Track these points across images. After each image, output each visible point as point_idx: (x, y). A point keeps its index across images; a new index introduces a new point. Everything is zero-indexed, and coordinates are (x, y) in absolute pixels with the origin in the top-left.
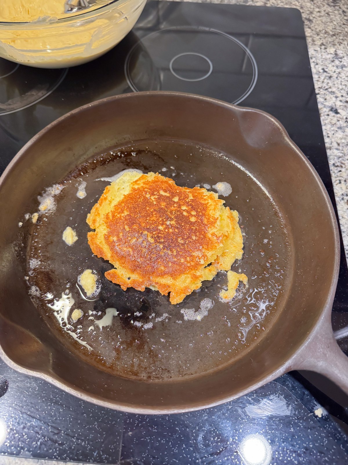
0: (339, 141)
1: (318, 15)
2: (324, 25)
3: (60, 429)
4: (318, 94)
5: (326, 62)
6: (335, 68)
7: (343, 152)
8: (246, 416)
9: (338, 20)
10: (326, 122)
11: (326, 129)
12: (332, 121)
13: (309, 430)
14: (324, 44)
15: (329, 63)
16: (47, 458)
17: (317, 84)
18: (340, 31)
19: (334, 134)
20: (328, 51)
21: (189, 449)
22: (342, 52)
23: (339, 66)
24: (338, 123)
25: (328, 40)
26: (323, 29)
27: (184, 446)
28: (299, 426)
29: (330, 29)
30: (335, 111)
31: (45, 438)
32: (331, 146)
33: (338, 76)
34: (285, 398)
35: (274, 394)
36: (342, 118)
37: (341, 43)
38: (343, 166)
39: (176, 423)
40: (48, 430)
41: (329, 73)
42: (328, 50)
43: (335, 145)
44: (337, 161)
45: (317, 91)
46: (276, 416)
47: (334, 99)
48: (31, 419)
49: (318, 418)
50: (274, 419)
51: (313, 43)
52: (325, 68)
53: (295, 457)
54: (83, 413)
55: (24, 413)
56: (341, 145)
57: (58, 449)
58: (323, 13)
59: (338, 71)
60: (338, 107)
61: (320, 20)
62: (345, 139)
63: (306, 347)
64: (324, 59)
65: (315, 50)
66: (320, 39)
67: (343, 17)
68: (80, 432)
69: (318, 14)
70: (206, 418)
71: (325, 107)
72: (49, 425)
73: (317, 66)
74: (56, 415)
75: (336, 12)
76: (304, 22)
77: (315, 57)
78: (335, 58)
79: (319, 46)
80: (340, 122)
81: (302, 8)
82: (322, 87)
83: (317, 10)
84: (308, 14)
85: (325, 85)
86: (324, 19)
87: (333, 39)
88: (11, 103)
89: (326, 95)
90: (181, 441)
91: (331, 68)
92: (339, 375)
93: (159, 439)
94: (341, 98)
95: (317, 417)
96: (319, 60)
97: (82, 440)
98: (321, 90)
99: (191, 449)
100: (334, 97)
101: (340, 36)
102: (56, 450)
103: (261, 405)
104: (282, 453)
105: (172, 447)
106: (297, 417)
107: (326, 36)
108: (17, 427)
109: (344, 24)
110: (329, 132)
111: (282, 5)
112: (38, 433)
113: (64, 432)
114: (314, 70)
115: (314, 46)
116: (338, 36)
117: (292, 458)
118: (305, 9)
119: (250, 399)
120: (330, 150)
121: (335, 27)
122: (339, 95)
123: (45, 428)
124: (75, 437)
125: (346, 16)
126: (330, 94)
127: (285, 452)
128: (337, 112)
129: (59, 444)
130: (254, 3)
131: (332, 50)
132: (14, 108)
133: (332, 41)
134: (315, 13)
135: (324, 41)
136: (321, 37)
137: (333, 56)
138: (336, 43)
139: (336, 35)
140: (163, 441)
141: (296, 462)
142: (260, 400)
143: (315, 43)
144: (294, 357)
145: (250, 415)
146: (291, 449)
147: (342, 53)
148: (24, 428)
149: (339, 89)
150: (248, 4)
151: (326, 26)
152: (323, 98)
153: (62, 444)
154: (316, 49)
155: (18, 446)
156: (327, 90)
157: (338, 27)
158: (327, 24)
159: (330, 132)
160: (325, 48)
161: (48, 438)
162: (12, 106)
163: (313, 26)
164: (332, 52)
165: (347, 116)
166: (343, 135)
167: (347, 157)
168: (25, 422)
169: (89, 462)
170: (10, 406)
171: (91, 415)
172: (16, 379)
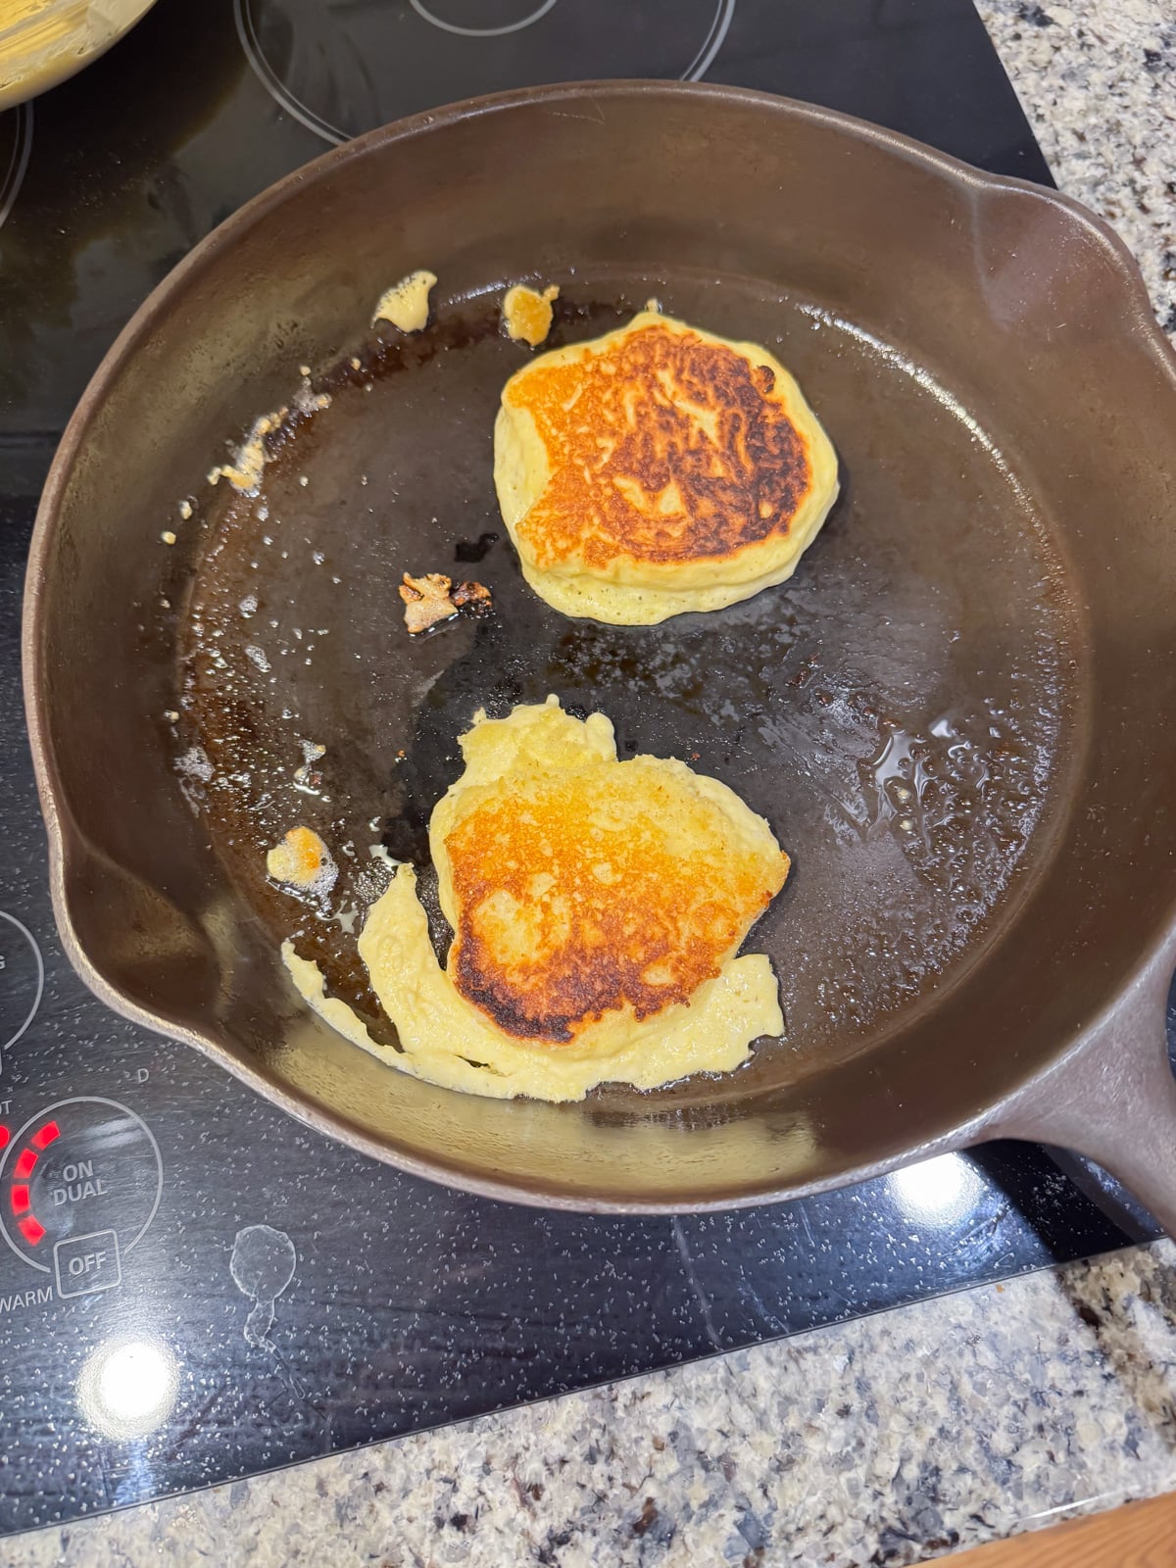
0: (1079, 126)
3: (504, 1315)
10: (1021, 63)
11: (1027, 88)
12: (1036, 57)
16: (499, 1406)
19: (1055, 103)
21: (909, 1242)
24: (1057, 58)
30: (1035, 14)
31: (469, 1354)
32: (1058, 148)
36: (1068, 38)
38: (1117, 211)
40: (470, 1330)
43: (1069, 141)
48: (404, 1317)
54: (557, 1251)
55: (374, 1307)
56: (1088, 136)
57: (522, 1371)
62: (1097, 111)
68: (569, 1304)
71: (998, 9)
72: (466, 1316)
80: (1065, 51)
93: (813, 1244)
97: (587, 1325)
102: (517, 1375)
105: (858, 1254)
108: (372, 1353)
110: (1037, 101)
112: (445, 1348)
113: (523, 1320)
120: (1059, 164)
123: (458, 1327)
124: (560, 1320)
129: (519, 1357)
140: (826, 1245)
148: (394, 1348)
153: (529, 1354)
155: (399, 1404)
159: (1042, 98)
161: (478, 1351)
165: (1081, 24)
166: (1087, 98)
167: (1120, 177)
168: (388, 1331)
169: (629, 1375)
170: (325, 1304)
171: (585, 1246)
172: (307, 1218)
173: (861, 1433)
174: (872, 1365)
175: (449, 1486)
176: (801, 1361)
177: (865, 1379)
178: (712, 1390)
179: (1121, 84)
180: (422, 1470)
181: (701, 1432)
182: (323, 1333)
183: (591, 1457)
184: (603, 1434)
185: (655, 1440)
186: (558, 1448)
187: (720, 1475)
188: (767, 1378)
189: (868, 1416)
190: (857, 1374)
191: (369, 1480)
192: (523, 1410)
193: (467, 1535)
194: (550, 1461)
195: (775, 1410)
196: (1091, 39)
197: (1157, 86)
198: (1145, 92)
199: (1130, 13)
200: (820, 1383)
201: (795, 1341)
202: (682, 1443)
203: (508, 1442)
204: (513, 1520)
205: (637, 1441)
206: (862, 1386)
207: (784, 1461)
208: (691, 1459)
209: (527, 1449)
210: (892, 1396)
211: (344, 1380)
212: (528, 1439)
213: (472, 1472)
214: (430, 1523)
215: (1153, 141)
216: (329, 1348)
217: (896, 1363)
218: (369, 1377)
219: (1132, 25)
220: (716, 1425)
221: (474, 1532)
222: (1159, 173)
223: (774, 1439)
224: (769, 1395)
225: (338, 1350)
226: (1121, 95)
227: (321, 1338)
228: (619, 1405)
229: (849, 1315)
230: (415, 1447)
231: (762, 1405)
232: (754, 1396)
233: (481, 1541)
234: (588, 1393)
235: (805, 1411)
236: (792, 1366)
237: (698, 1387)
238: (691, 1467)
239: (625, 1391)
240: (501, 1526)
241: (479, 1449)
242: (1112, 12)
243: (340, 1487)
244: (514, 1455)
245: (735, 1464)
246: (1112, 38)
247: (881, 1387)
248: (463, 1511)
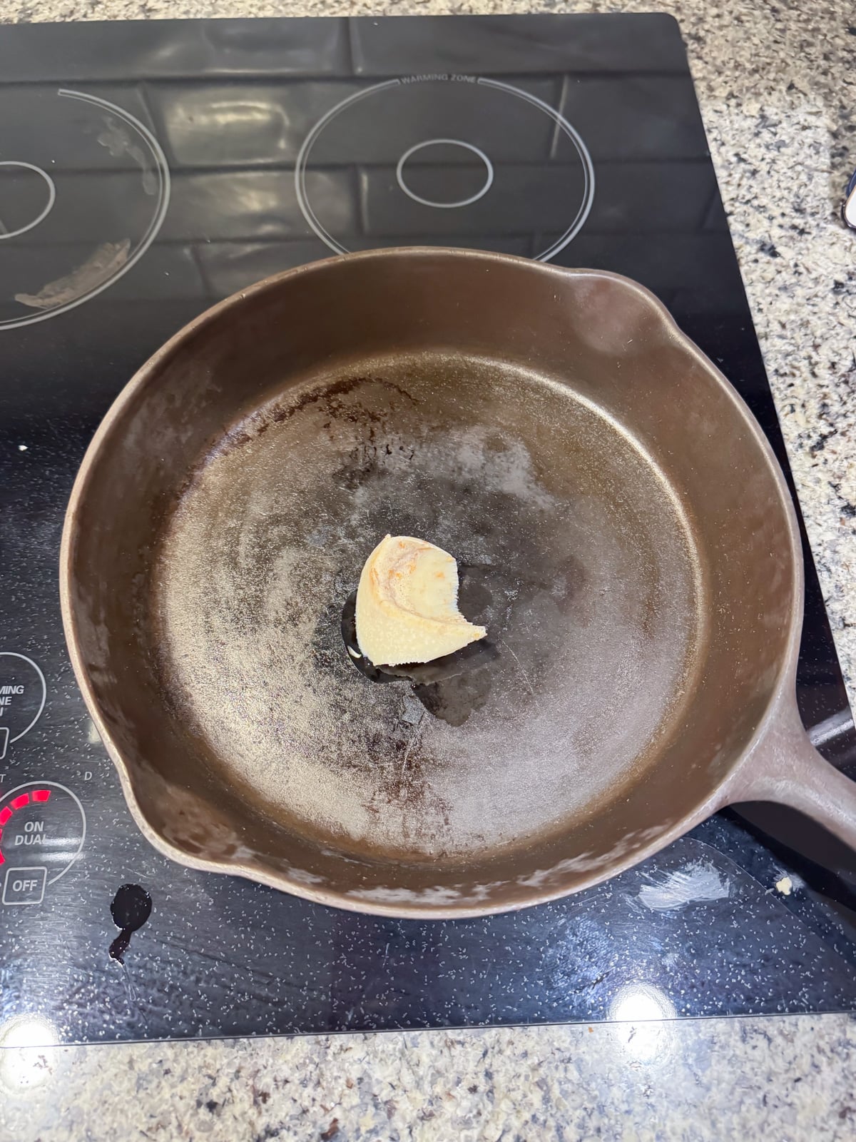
0: (784, 319)
1: (717, 24)
2: (731, 49)
3: (271, 974)
4: (731, 214)
5: (743, 138)
6: (763, 150)
7: (793, 341)
8: (643, 909)
9: (763, 34)
10: (754, 277)
11: (755, 293)
12: (765, 275)
13: (768, 923)
14: (735, 94)
15: (750, 140)
16: (254, 1033)
17: (727, 190)
18: (768, 60)
19: (771, 303)
20: (745, 112)
21: (536, 984)
22: (775, 110)
23: (772, 144)
24: (778, 277)
25: (743, 85)
26: (730, 59)
27: (526, 980)
28: (749, 917)
29: (744, 57)
30: (770, 249)
31: (243, 995)
32: (768, 330)
33: (771, 167)
34: (715, 865)
35: (694, 860)
36: (787, 266)
37: (773, 90)
38: (797, 373)
39: (504, 937)
40: (247, 979)
41: (750, 164)
42: (744, 108)
43: (776, 327)
44: (783, 364)
45: (728, 208)
46: (700, 902)
47: (766, 223)
48: (209, 962)
49: (784, 897)
50: (697, 908)
51: (709, 94)
52: (741, 153)
53: (745, 976)
54: (314, 940)
55: (192, 951)
56: (788, 326)
57: (273, 1013)
58: (727, 19)
59: (769, 156)
60: (775, 240)
61: (722, 36)
62: (796, 312)
63: (753, 757)
64: (737, 130)
65: (716, 111)
66: (726, 83)
67: (774, 25)
68: (313, 976)
69: (717, 22)
70: (563, 921)
71: (747, 243)
72: (247, 970)
73: (723, 149)
74: (259, 948)
75: (757, 13)
76: (686, 45)
77: (716, 128)
78: (761, 126)
79: (724, 100)
80: (784, 274)
81: (678, 9)
82: (738, 197)
83: (714, 11)
84: (694, 24)
85: (743, 191)
86: (731, 33)
87: (755, 81)
88: (52, 293)
89: (749, 215)
90: (519, 970)
91: (754, 152)
92: (819, 802)
93: (475, 972)
94: (780, 220)
95: (781, 894)
96: (728, 135)
97: (321, 992)
98: (737, 204)
99: (541, 982)
100: (765, 217)
101: (769, 72)
102: (270, 1016)
103: (670, 884)
104: (719, 972)
105: (502, 985)
106: (743, 900)
107: (737, 74)
108: (184, 981)
109: (776, 42)
110: (760, 300)
111: (634, 7)
112: (229, 988)
113: (282, 980)
114: (717, 160)
115: (713, 102)
116: (765, 72)
117: (739, 978)
118: (685, 11)
119: (646, 875)
120: (767, 339)
121: (756, 49)
122: (776, 212)
123: (241, 976)
124: (305, 986)
125: (779, 21)
126: (757, 213)
127: (726, 969)
128: (774, 253)
129: (275, 1004)
130: (571, 5)
131: (752, 108)
132: (59, 303)
133: (752, 85)
134: (709, 19)
135: (735, 87)
136: (728, 78)
137: (755, 121)
138: (762, 90)
139: (761, 71)
140: (483, 974)
141: (748, 986)
142: (667, 876)
143: (714, 93)
144: (731, 777)
145: (649, 906)
146: (737, 961)
147: (777, 114)
148: (198, 980)
149: (776, 199)
150: (555, 11)
151: (737, 49)
152: (741, 222)
153: (280, 1003)
154: (718, 108)
155: (192, 1018)
156: (749, 205)
157: (763, 51)
158: (739, 44)
159: (764, 299)
160: (739, 105)
161: (249, 995)
162: (54, 300)
163: (706, 53)
164: (755, 112)
165: (797, 259)
166: (792, 304)
167: (803, 354)
168: (197, 969)
169: (340, 1031)
170: (162, 942)
171: (331, 941)
172: (165, 886)
173: (481, 1106)
174: (496, 1062)
175: (211, 1081)
176: (453, 1049)
177: (491, 1071)
178: (391, 1055)
179: (814, 299)
180: (196, 1067)
181: (379, 1082)
182: (156, 961)
183: (304, 1083)
184: (316, 1069)
185: (348, 1081)
186: (285, 1072)
187: (384, 1114)
188: (429, 1055)
189: (488, 1096)
190: (487, 1066)
191: (162, 1066)
192: (268, 1040)
193: (215, 1116)
194: (279, 1079)
195: (429, 1078)
196: (801, 269)
197: (837, 303)
198: (828, 306)
199: (831, 256)
200: (461, 1067)
201: (452, 1034)
202: (364, 1087)
203: (255, 1060)
204: (245, 1113)
205: (336, 1078)
206: (489, 1075)
207: (427, 1114)
208: (368, 1099)
209: (265, 1068)
210: (507, 1086)
211: (162, 995)
212: (267, 1061)
213: (227, 1075)
214: (193, 1103)
215: (827, 336)
216: (158, 972)
217: (513, 1064)
218: (177, 996)
219: (830, 264)
220: (389, 1080)
221: (219, 1115)
222: (827, 355)
223: (424, 1097)
224: (427, 1067)
225: (163, 974)
226: (813, 305)
227: (154, 964)
228: (330, 1052)
229: (488, 1024)
230: (196, 1050)
231: (421, 1073)
232: (418, 1065)
233: (223, 1122)
234: (311, 1038)
235: (448, 1083)
236: (446, 1051)
237: (383, 1052)
238: (367, 1104)
239: (336, 1043)
240: (237, 1116)
241: (235, 1060)
242: (819, 255)
243: (143, 1066)
244: (256, 1069)
245: (395, 1108)
246: (815, 270)
247: (499, 1079)
248: (215, 1100)
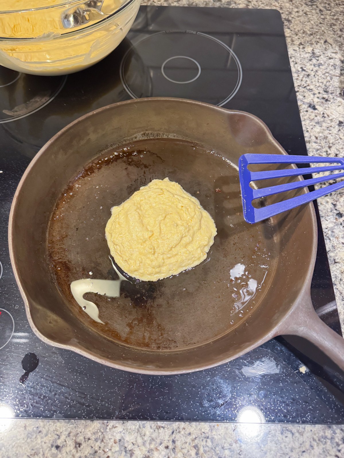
0: (317, 135)
1: (297, 15)
2: (302, 25)
3: (86, 393)
4: (298, 91)
5: (304, 61)
6: (313, 66)
7: (320, 145)
8: (243, 376)
9: (315, 20)
10: (306, 117)
11: (306, 124)
12: (310, 117)
13: (295, 385)
14: (303, 43)
15: (307, 62)
16: (77, 418)
17: (297, 82)
18: (317, 30)
19: (312, 129)
20: (306, 51)
21: (196, 405)
22: (318, 51)
23: (316, 64)
24: (316, 118)
25: (306, 40)
26: (301, 29)
27: (192, 402)
28: (287, 382)
29: (307, 28)
30: (313, 107)
31: (73, 402)
32: (310, 139)
33: (315, 74)
34: (275, 359)
35: (266, 357)
36: (320, 114)
37: (318, 42)
39: (184, 384)
40: (76, 395)
41: (307, 72)
42: (306, 49)
43: (313, 138)
44: (316, 154)
45: (296, 89)
46: (267, 374)
47: (312, 96)
48: (60, 387)
49: (302, 374)
50: (266, 377)
51: (292, 43)
52: (303, 67)
53: (284, 406)
54: (105, 380)
55: (54, 382)
56: (318, 138)
57: (85, 410)
58: (301, 13)
59: (315, 69)
60: (315, 103)
61: (299, 20)
62: (322, 133)
63: (291, 316)
64: (302, 58)
65: (294, 50)
66: (299, 39)
67: (320, 16)
68: (103, 396)
69: (297, 14)
70: (209, 379)
71: (304, 104)
72: (76, 391)
73: (296, 65)
74: (82, 382)
75: (314, 11)
76: (284, 23)
77: (294, 57)
78: (312, 57)
79: (298, 46)
80: (318, 117)
81: (281, 8)
82: (301, 85)
83: (296, 10)
84: (287, 15)
85: (303, 83)
86: (302, 19)
87: (311, 38)
88: (18, 110)
89: (305, 92)
90: (189, 398)
91: (309, 67)
93: (171, 398)
94: (318, 95)
95: (301, 373)
96: (298, 60)
97: (106, 402)
98: (300, 88)
99: (198, 404)
100: (312, 94)
101: (317, 35)
103: (254, 366)
104: (273, 404)
105: (182, 404)
106: (285, 374)
107: (304, 35)
108: (49, 394)
109: (320, 23)
110: (308, 127)
111: (263, 7)
112: (68, 398)
113: (90, 396)
114: (293, 70)
115: (293, 46)
116: (315, 35)
117: (282, 407)
118: (284, 9)
119: (245, 362)
120: (309, 143)
121: (312, 26)
122: (316, 92)
123: (73, 393)
124: (100, 399)
125: (322, 15)
126: (308, 92)
127: (276, 403)
128: (314, 108)
129: (86, 406)
130: (237, 5)
131: (309, 49)
132: (20, 114)
133: (310, 40)
134: (294, 13)
135: (302, 41)
136: (300, 37)
137: (310, 55)
138: (314, 42)
140: (174, 399)
141: (285, 411)
142: (254, 363)
143: (293, 43)
144: (280, 324)
145: (245, 375)
146: (281, 400)
147: (319, 52)
148: (55, 394)
149: (317, 87)
150: (231, 7)
151: (304, 25)
152: (302, 95)
153: (89, 406)
154: (295, 49)
155: (52, 410)
156: (306, 88)
157: (315, 27)
158: (305, 23)
159: (309, 127)
160: (304, 48)
161: (76, 402)
162: (18, 113)
163: (292, 27)
164: (310, 51)
165: (324, 111)
166: (321, 129)
167: (324, 150)
168: (55, 390)
169: (112, 419)
170: (42, 378)
171: (112, 381)
172: (45, 354)
173: (169, 454)
174: (177, 436)
175: (58, 437)
176: (159, 430)
177: (175, 440)
178: (134, 431)
179: (330, 128)
180: (52, 430)
181: (128, 442)
182: (39, 385)
183: (96, 440)
184: (102, 435)
185: (115, 440)
186: (89, 435)
187: (129, 455)
188: (149, 432)
189: (173, 450)
190: (173, 438)
191: (38, 429)
192: (83, 421)
193: (58, 451)
194: (86, 438)
195: (149, 441)
196: (326, 115)
197: (340, 130)
198: (336, 131)
199: (338, 111)
200: (162, 437)
201: (160, 423)
202: (121, 444)
203: (77, 429)
204: (71, 451)
205: (110, 439)
206: (174, 442)
207: (147, 456)
208: (123, 448)
209: (81, 433)
210: (181, 447)
211: (40, 399)
212: (82, 430)
213: (65, 435)
214: (50, 445)
215: (335, 143)
216: (39, 390)
217: (184, 438)
218: (46, 400)
219: (337, 114)
220: (132, 441)
221: (60, 451)
222: (334, 151)
223: (146, 449)
224: (148, 436)
225: (41, 391)
226: (330, 130)
227: (38, 387)
228: (108, 428)
229: (175, 420)
230: (52, 424)
231: (145, 439)
232: (144, 436)
233: (61, 454)
234: (101, 421)
235: (157, 444)
236: (156, 430)
237: (130, 429)
238: (122, 451)
239: (111, 424)
240: (68, 452)
241: (68, 429)
242: (333, 110)
243: (30, 429)
244: (77, 433)
245: (134, 453)
246: (331, 116)
247: (178, 443)
248: (59, 445)
